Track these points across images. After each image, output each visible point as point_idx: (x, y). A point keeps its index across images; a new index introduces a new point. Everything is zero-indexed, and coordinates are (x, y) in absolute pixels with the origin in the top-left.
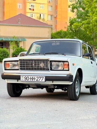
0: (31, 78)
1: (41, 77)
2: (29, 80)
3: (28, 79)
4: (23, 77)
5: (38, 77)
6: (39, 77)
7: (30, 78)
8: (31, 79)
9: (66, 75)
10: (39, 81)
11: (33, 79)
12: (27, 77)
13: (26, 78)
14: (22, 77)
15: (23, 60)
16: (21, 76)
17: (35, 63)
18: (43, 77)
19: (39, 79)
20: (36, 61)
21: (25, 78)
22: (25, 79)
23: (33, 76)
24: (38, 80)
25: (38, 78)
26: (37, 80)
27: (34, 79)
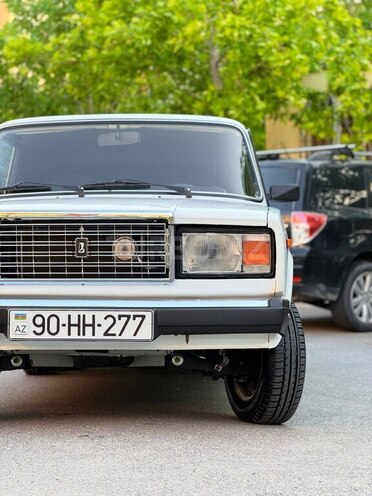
0: (74, 321)
1: (129, 317)
2: (63, 334)
3: (53, 329)
4: (24, 317)
5: (116, 314)
6: (120, 317)
7: (64, 320)
8: (70, 325)
9: (264, 304)
10: (117, 337)
11: (82, 325)
12: (46, 314)
13: (43, 325)
14: (17, 317)
15: (18, 220)
16: (12, 314)
17: (90, 238)
18: (143, 317)
19: (120, 324)
20: (94, 228)
21: (39, 321)
22: (39, 330)
23: (82, 313)
24: (116, 330)
25: (111, 320)
26: (106, 334)
27: (93, 325)
